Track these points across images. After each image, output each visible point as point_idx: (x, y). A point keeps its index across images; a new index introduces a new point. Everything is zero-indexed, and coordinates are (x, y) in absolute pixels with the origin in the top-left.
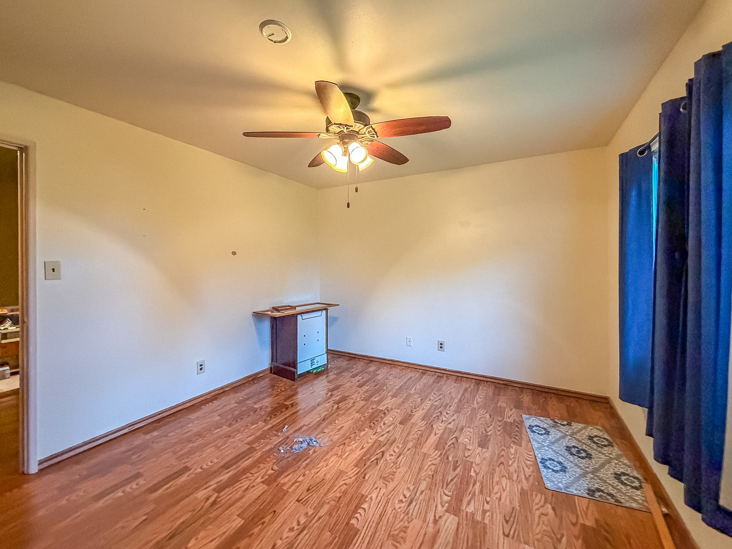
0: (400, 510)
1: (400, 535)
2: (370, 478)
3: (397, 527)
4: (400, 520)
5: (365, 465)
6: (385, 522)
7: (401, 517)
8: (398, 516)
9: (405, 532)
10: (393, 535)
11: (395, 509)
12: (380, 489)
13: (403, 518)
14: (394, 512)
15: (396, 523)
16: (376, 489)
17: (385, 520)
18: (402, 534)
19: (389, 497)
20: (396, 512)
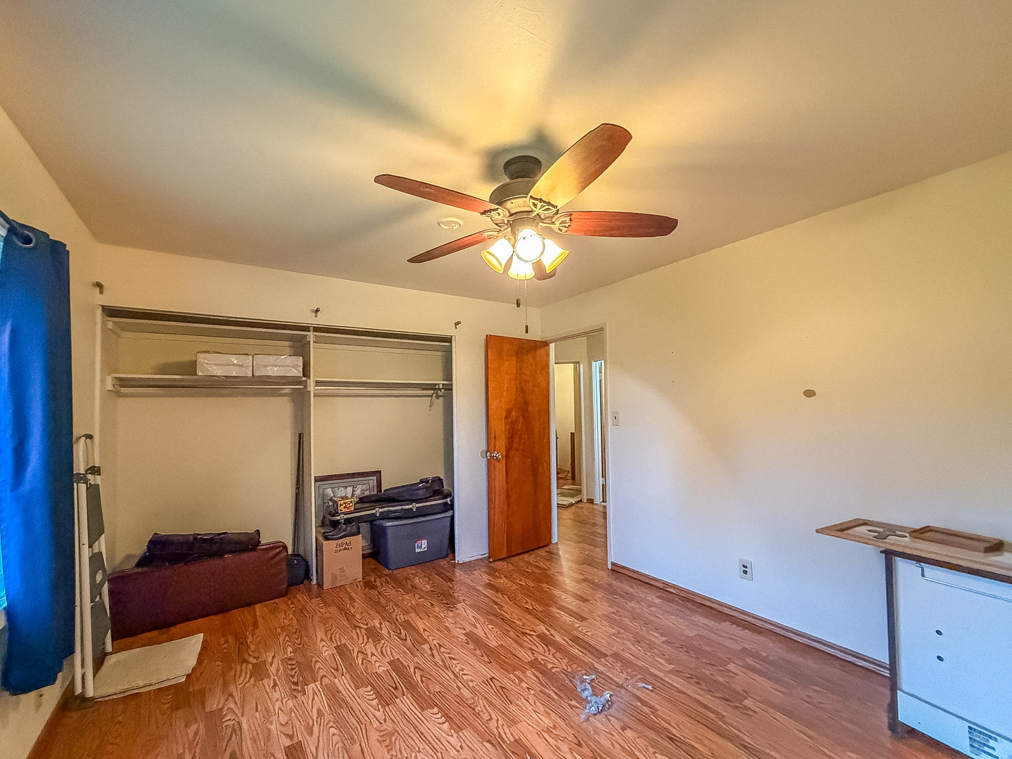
0: (413, 756)
1: (388, 740)
2: (484, 749)
3: (397, 742)
4: (403, 749)
5: (513, 753)
6: (411, 735)
7: (404, 752)
8: (409, 750)
9: (387, 746)
10: (393, 734)
11: (420, 752)
12: (458, 751)
13: (401, 753)
14: (417, 749)
15: (403, 745)
16: (461, 747)
17: (415, 736)
18: (387, 742)
19: (439, 755)
20: (414, 750)
